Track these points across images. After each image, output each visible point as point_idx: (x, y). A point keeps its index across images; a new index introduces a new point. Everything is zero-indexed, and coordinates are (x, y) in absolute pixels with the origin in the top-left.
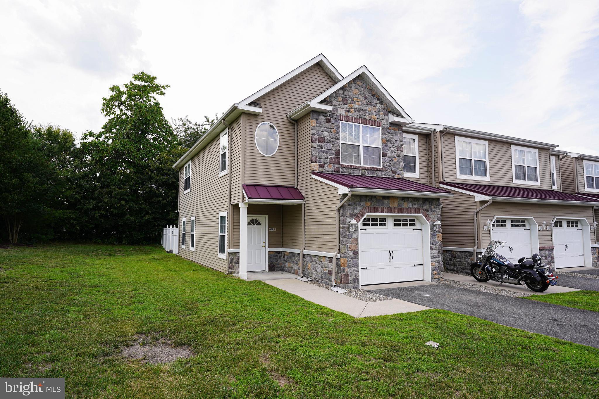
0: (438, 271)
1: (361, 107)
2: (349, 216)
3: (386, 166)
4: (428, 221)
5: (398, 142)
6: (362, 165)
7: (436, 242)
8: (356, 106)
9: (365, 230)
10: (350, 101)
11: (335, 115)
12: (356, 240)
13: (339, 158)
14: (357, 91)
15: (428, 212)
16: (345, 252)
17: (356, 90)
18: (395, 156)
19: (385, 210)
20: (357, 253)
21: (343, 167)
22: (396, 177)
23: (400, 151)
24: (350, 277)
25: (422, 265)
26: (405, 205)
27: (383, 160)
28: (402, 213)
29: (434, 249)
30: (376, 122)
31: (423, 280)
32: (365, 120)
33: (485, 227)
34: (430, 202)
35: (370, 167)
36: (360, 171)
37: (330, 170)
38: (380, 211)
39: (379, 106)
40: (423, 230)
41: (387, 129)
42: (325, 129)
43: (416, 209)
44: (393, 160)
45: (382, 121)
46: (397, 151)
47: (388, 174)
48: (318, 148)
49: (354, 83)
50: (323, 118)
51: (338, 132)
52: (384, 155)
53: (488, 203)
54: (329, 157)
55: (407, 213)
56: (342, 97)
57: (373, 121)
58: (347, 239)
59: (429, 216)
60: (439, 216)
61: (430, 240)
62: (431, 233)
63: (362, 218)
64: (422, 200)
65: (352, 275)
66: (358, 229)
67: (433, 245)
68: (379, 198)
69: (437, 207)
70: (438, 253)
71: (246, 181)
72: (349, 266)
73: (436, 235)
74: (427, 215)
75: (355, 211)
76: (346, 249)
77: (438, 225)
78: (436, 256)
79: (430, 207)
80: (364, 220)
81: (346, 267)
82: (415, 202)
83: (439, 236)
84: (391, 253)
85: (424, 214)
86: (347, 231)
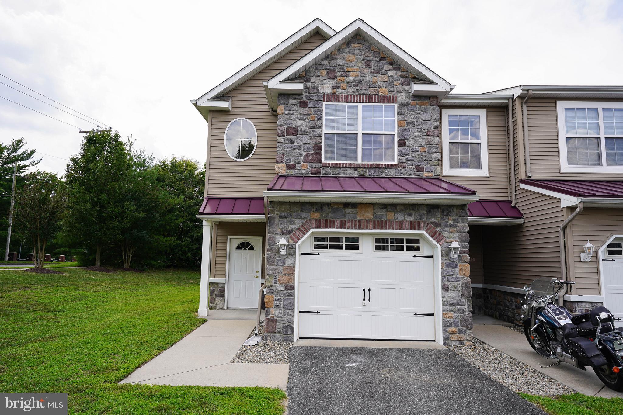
0: (460, 328)
1: (360, 78)
2: (281, 233)
3: (404, 161)
4: (438, 242)
5: (429, 123)
6: (360, 161)
7: (457, 278)
8: (350, 78)
9: (318, 254)
10: (340, 74)
11: (315, 95)
12: (292, 269)
13: (320, 154)
14: (352, 57)
15: (440, 227)
16: (271, 286)
17: (351, 55)
18: (423, 144)
19: (348, 224)
20: (293, 288)
21: (326, 166)
22: (423, 177)
23: (433, 136)
24: (277, 324)
25: (433, 315)
26: (390, 216)
27: (399, 151)
28: (382, 228)
29: (451, 290)
30: (387, 97)
31: (434, 341)
32: (366, 96)
33: (582, 255)
34: (443, 212)
35: (373, 164)
36: (355, 170)
37: (304, 171)
38: (338, 225)
39: (391, 73)
40: (434, 257)
41: (407, 105)
42: (299, 116)
43: (411, 222)
44: (418, 151)
45: (399, 94)
46: (426, 137)
47: (410, 171)
48: (287, 143)
49: (348, 47)
50: (295, 101)
51: (320, 119)
52: (402, 144)
53: (577, 211)
54: (304, 154)
55: (393, 229)
56: (326, 69)
57: (381, 97)
58: (275, 267)
59: (439, 234)
60: (464, 234)
61: (442, 273)
62: (444, 262)
63: (302, 237)
64: (425, 208)
65: (283, 321)
66: (295, 251)
67: (449, 283)
68: (336, 206)
69: (460, 219)
70: (461, 296)
71: (210, 193)
72: (277, 307)
73: (456, 266)
74: (436, 232)
75: (290, 225)
76: (273, 281)
77: (455, 249)
78: (455, 302)
79: (443, 218)
80: (317, 239)
81: (272, 308)
82: (409, 212)
83: (463, 268)
84: (367, 291)
85: (429, 231)
86: (277, 255)
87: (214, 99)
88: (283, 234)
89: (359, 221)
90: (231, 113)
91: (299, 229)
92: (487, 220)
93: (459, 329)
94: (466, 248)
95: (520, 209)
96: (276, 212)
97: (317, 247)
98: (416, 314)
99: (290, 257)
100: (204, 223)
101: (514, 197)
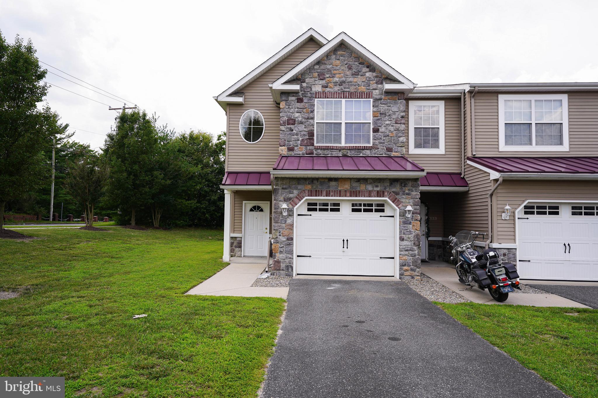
0: (412, 267)
1: (344, 79)
2: (283, 200)
3: (377, 143)
4: (397, 206)
5: (397, 113)
6: (343, 144)
7: (410, 231)
8: (336, 79)
9: (311, 215)
10: (328, 76)
11: (309, 93)
12: (291, 225)
13: (313, 139)
14: (338, 62)
15: (399, 195)
16: (277, 238)
17: (337, 61)
18: (392, 130)
19: (331, 194)
20: (292, 239)
21: (317, 148)
22: (392, 156)
23: (400, 123)
24: (281, 264)
25: (393, 258)
26: (362, 187)
27: (374, 136)
28: (356, 196)
29: (406, 240)
30: (364, 94)
31: (393, 276)
32: (349, 93)
33: (503, 214)
34: (401, 184)
35: (354, 146)
36: (340, 151)
37: (301, 153)
38: (325, 194)
39: (368, 74)
40: (395, 217)
41: (380, 99)
42: (296, 109)
43: (378, 192)
44: (388, 136)
45: (374, 91)
46: (395, 125)
47: (382, 151)
48: (287, 131)
49: (334, 54)
50: (294, 98)
51: (312, 112)
52: (376, 130)
53: (499, 183)
54: (301, 139)
55: (365, 197)
56: (318, 72)
57: (360, 93)
58: (279, 224)
59: (398, 200)
60: (416, 200)
61: (399, 228)
62: (402, 220)
63: (299, 203)
64: (388, 181)
65: (285, 262)
66: (293, 213)
67: (404, 236)
68: (323, 180)
69: (414, 189)
70: (413, 244)
71: (229, 168)
72: (281, 252)
73: (410, 223)
74: (396, 198)
75: (290, 195)
76: (278, 234)
77: (409, 211)
78: (409, 249)
79: (401, 189)
80: (309, 204)
81: (277, 253)
82: (376, 184)
83: (415, 224)
84: (345, 242)
85: (391, 198)
86: (280, 216)
87: (231, 95)
88: (285, 201)
89: (340, 191)
90: (244, 106)
91: (297, 197)
92: (440, 188)
93: (411, 268)
94: (418, 210)
95: (467, 180)
96: (279, 185)
97: (309, 210)
98: (381, 258)
99: (290, 217)
100: (226, 192)
101: (463, 171)
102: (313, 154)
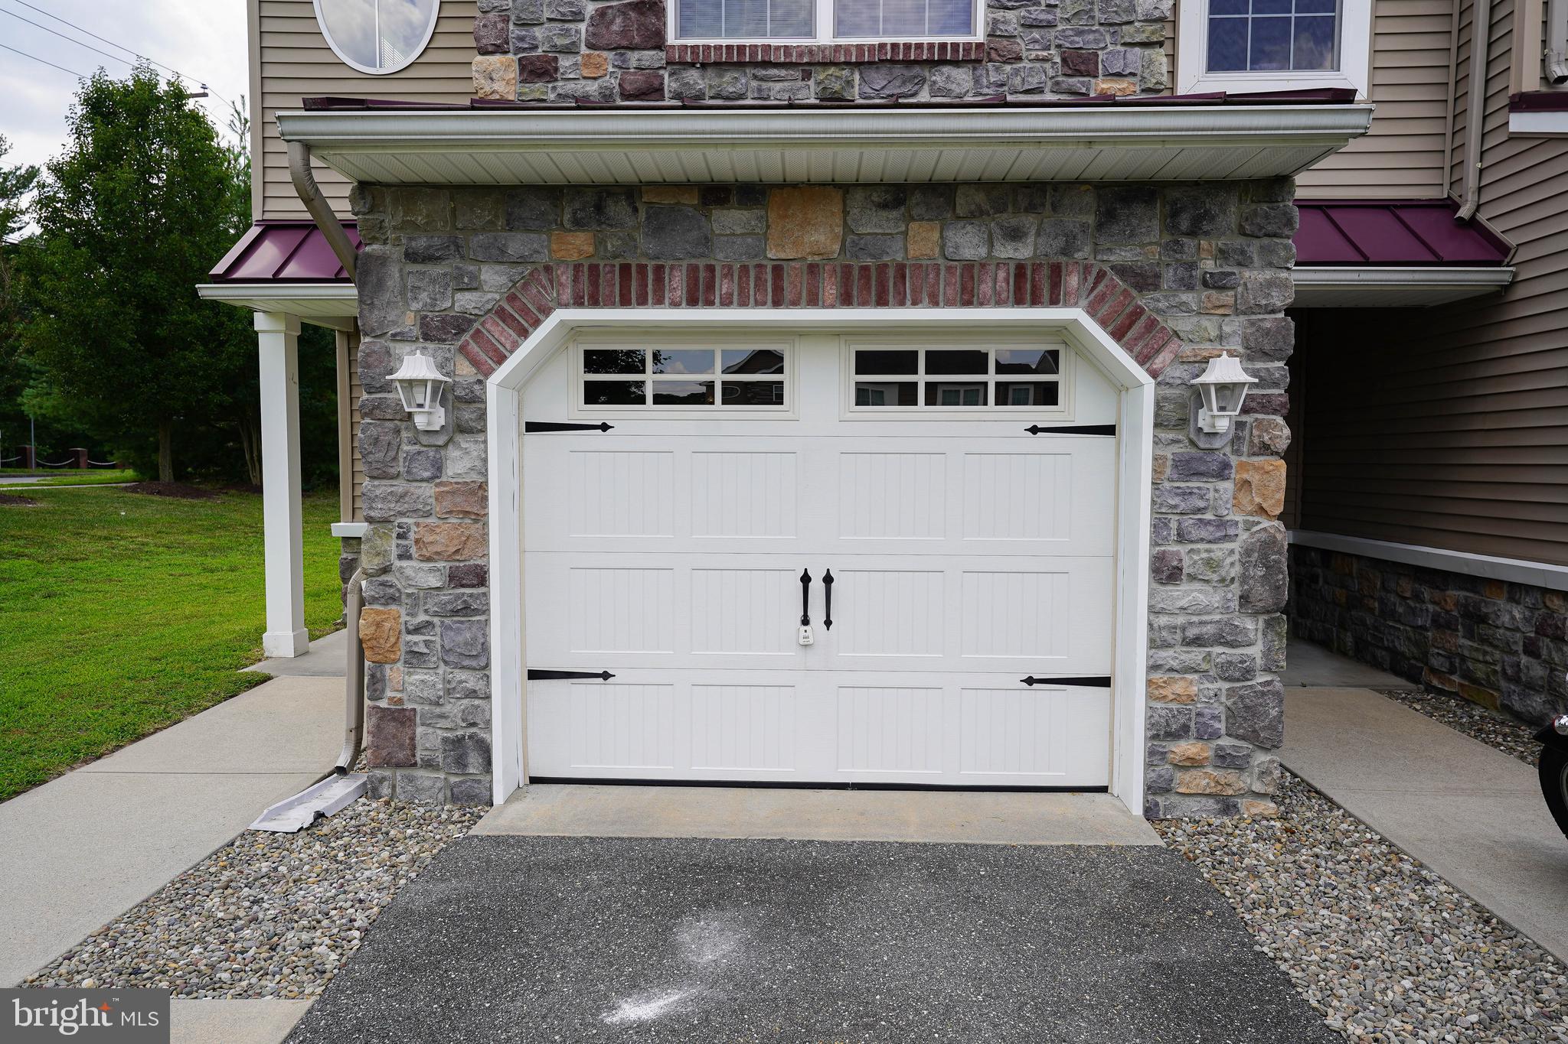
0: (1225, 742)
2: (416, 331)
3: (1012, 29)
4: (1143, 360)
6: (825, 34)
7: (1221, 523)
9: (605, 427)
12: (473, 493)
13: (659, 11)
15: (1156, 287)
16: (385, 570)
19: (723, 287)
20: (481, 577)
21: (681, 62)
24: (419, 730)
25: (1105, 682)
26: (922, 242)
28: (882, 302)
29: (1192, 578)
31: (1104, 789)
34: (1175, 214)
35: (883, 47)
36: (806, 75)
37: (593, 87)
38: (680, 293)
40: (1123, 430)
43: (1020, 269)
47: (1037, 74)
54: (590, 9)
55: (935, 303)
58: (400, 485)
59: (1152, 324)
60: (1269, 321)
61: (1153, 502)
62: (1169, 452)
63: (515, 346)
64: (1089, 199)
65: (442, 716)
66: (482, 416)
67: (1182, 549)
68: (668, 201)
69: (1253, 248)
70: (1235, 604)
71: (271, 205)
72: (415, 658)
73: (1222, 472)
74: (1138, 313)
75: (458, 296)
76: (393, 546)
77: (1222, 388)
78: (1210, 629)
79: (1175, 247)
80: (595, 360)
81: (395, 661)
82: (1010, 219)
83: (1254, 478)
84: (817, 586)
85: (1104, 310)
86: (404, 434)
88: (427, 337)
89: (778, 270)
91: (501, 314)
92: (1355, 276)
93: (1220, 748)
94: (1276, 385)
95: (1497, 228)
96: (391, 235)
97: (594, 394)
98: (1030, 681)
99: (464, 441)
100: (260, 322)
101: (1472, 182)
102: (662, 99)
